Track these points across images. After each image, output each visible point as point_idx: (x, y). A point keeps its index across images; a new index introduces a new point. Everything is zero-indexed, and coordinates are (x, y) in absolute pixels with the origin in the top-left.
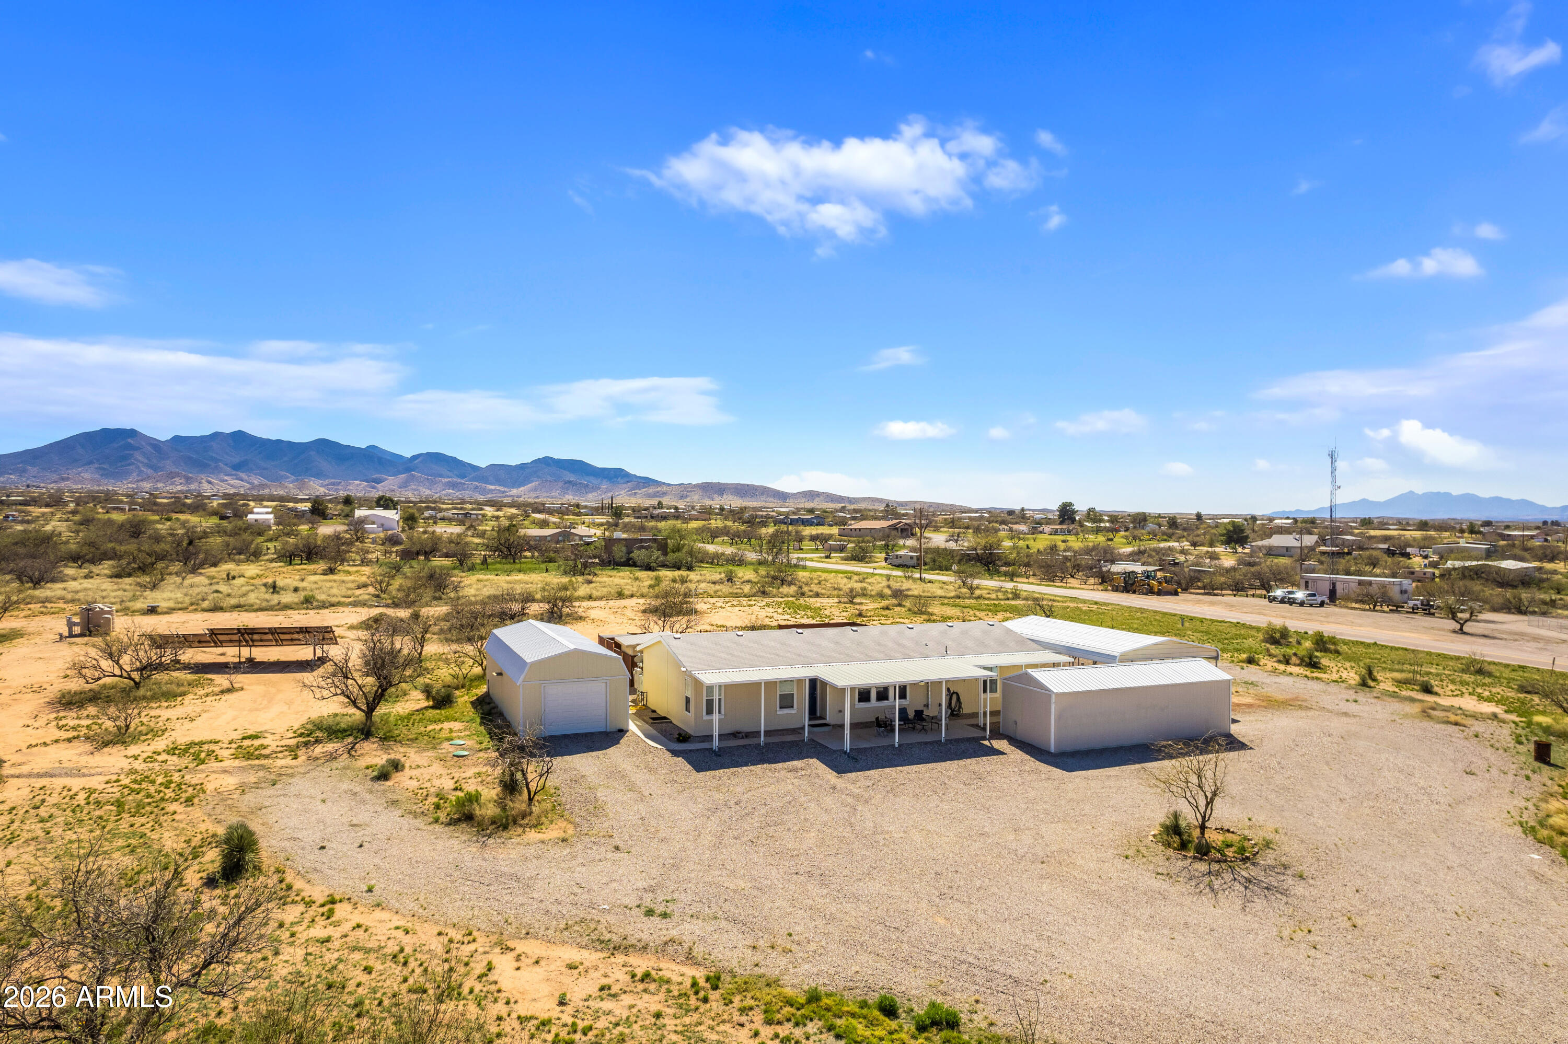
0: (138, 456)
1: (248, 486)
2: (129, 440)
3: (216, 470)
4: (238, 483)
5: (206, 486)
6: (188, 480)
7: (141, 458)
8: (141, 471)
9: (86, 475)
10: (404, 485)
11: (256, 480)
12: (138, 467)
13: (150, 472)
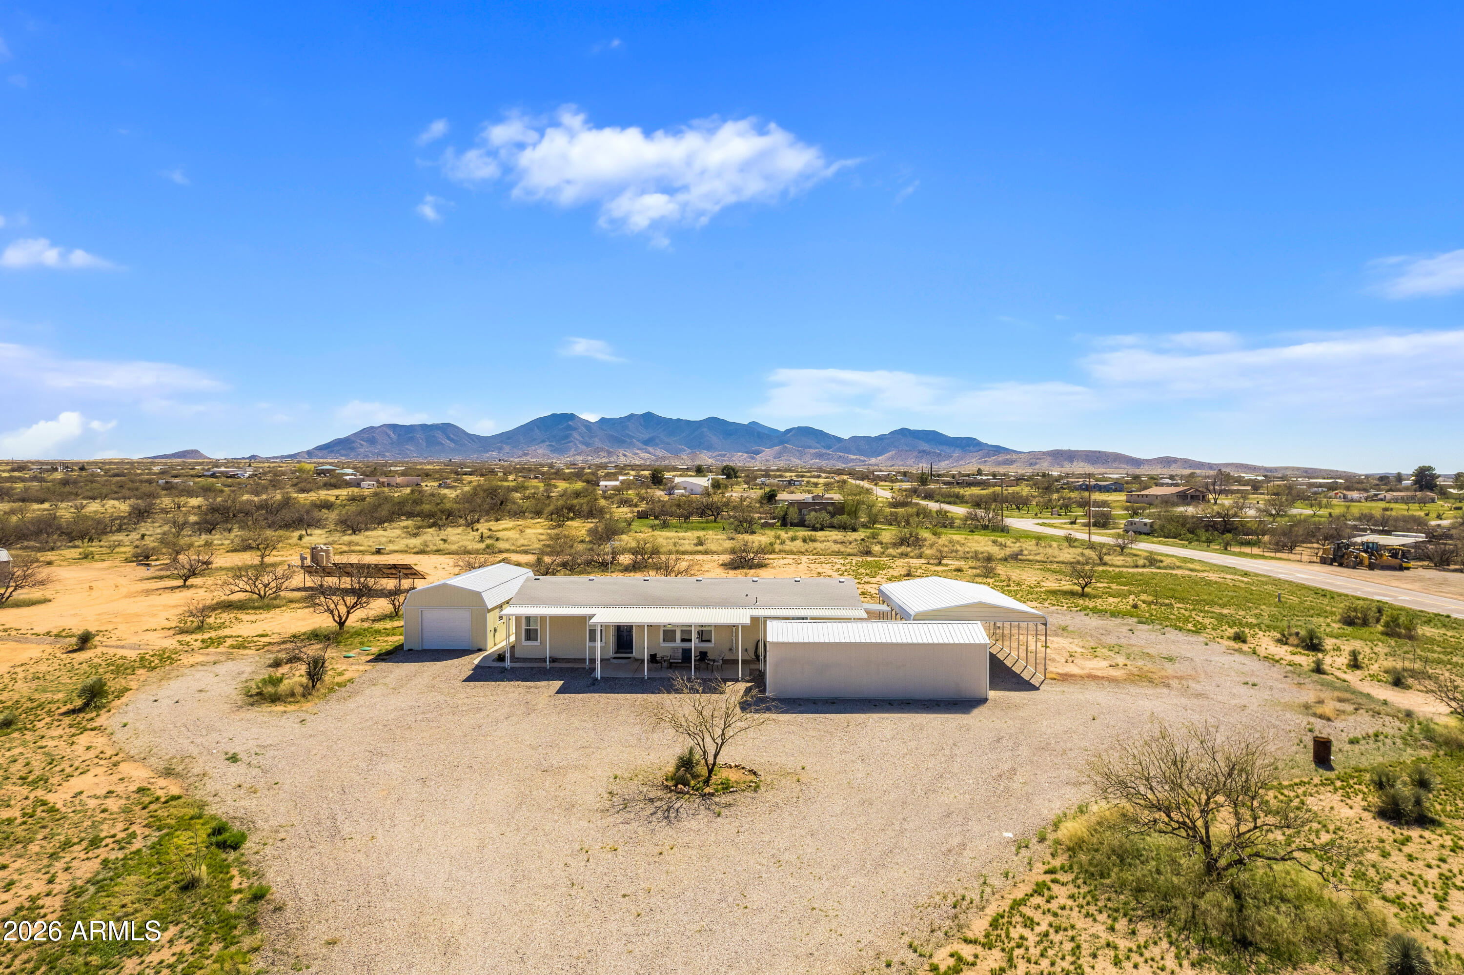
0: (575, 435)
1: (654, 457)
2: (570, 423)
3: (631, 445)
4: (647, 455)
5: (622, 459)
6: (610, 454)
7: (578, 437)
8: (577, 447)
9: (540, 451)
10: (778, 456)
11: (660, 453)
12: (575, 444)
13: (584, 447)
